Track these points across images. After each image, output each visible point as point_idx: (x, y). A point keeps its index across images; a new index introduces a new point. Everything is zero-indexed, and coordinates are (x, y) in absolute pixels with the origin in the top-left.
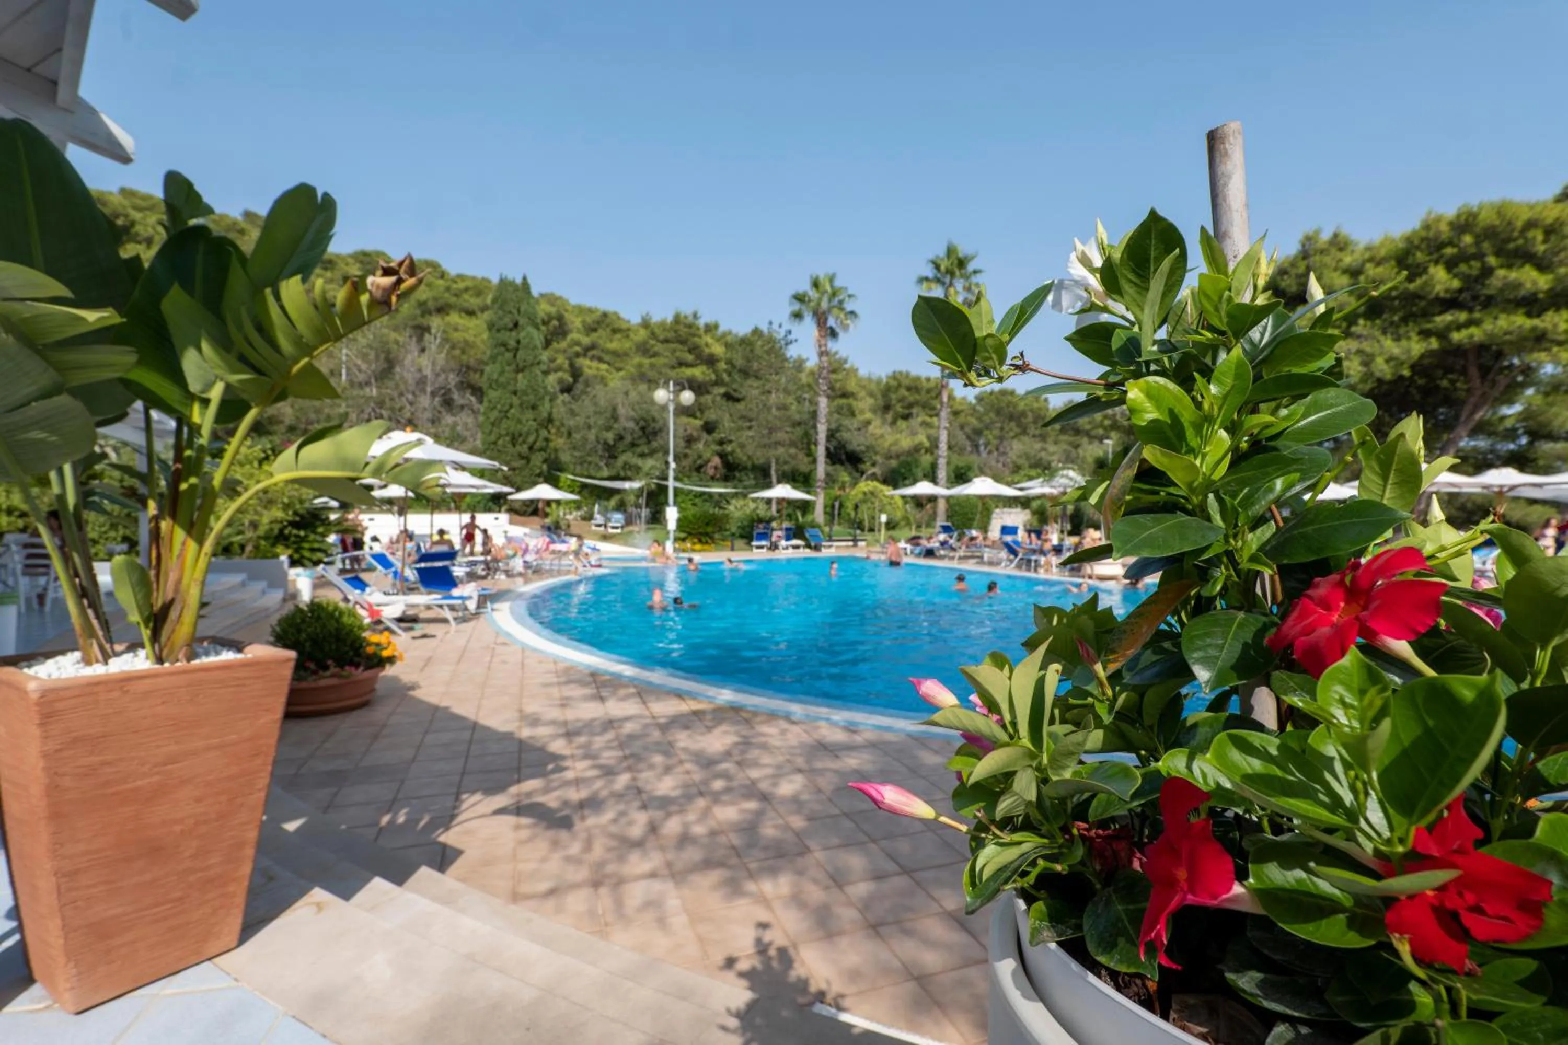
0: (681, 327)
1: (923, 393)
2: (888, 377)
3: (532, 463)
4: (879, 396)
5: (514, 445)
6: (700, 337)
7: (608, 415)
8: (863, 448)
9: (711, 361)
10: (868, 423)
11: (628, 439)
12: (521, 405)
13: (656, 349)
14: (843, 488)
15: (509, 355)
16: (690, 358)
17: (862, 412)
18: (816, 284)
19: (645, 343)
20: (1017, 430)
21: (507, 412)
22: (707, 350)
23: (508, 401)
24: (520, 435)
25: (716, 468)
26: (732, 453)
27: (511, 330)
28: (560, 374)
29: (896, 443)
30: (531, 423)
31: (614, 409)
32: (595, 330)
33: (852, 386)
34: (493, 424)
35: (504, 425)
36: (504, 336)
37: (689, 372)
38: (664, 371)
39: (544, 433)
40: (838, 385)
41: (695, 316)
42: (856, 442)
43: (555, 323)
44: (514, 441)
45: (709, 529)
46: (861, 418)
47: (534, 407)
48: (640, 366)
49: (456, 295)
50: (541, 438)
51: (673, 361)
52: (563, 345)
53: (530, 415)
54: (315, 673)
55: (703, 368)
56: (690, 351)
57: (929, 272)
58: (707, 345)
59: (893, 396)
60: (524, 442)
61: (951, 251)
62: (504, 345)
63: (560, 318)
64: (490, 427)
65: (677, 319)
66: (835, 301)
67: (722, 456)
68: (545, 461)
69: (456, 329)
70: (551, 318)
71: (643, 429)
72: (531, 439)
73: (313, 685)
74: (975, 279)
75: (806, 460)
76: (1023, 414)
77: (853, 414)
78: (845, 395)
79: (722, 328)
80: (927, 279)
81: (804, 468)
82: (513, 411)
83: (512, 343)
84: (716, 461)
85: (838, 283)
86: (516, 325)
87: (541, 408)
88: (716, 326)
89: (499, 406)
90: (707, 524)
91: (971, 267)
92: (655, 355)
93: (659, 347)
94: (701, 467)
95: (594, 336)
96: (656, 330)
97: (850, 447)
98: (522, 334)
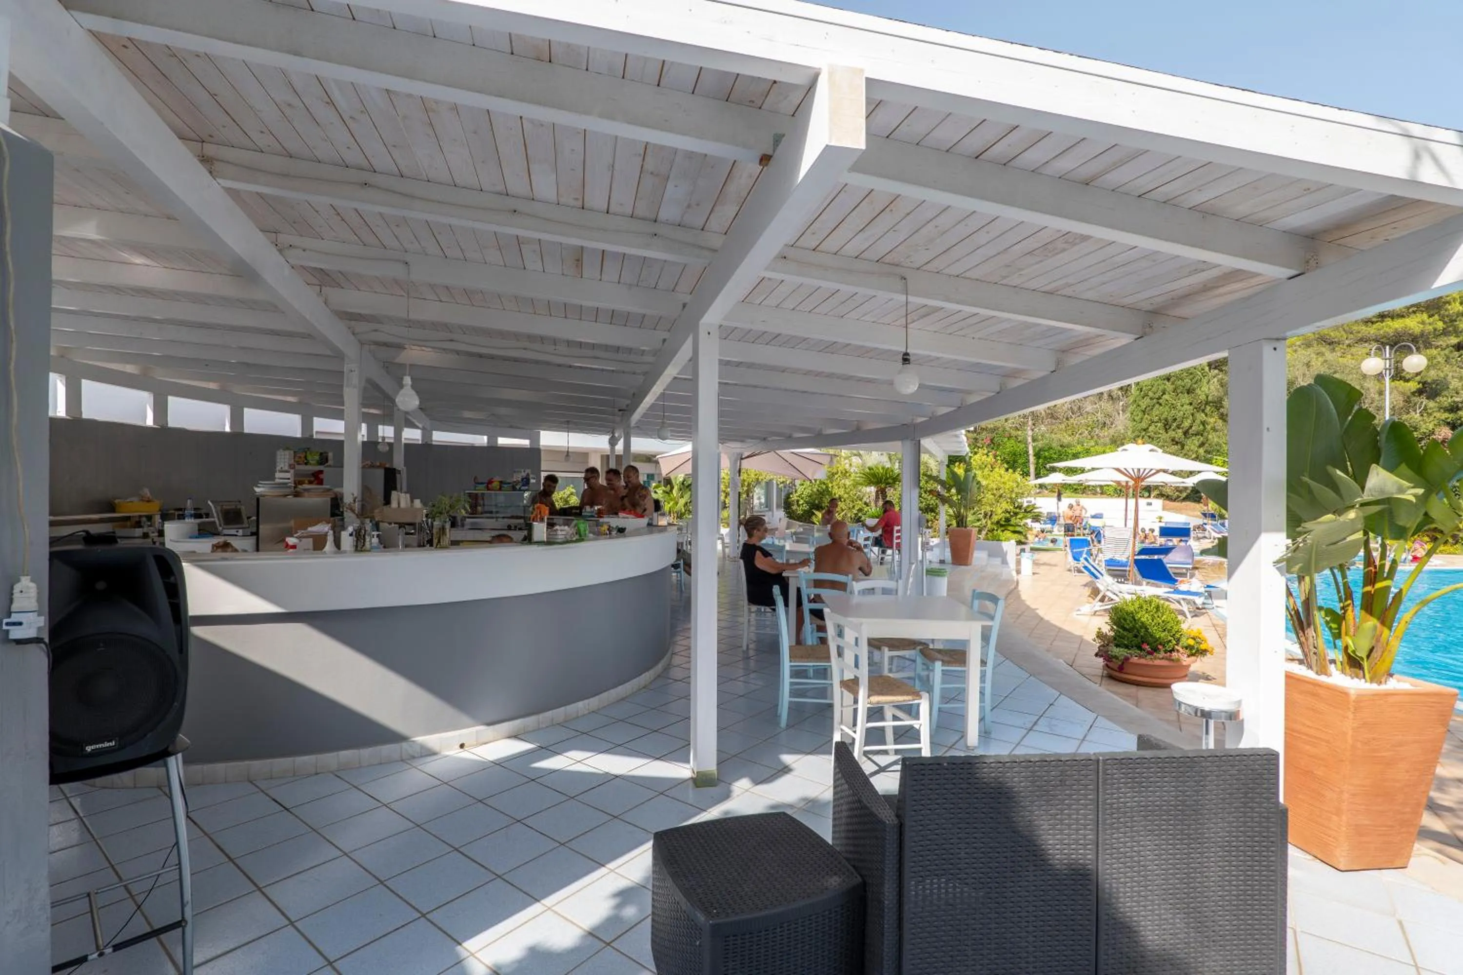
3: (1186, 447)
5: (1166, 431)
12: (1175, 390)
21: (1159, 398)
23: (1161, 388)
24: (1175, 420)
30: (1186, 407)
34: (1144, 412)
35: (1155, 412)
39: (1201, 416)
44: (1167, 426)
47: (1189, 392)
50: (1198, 422)
53: (1186, 399)
54: (1149, 653)
60: (1178, 427)
64: (1140, 414)
68: (1202, 445)
72: (1186, 424)
73: (1151, 663)
82: (1166, 397)
87: (1198, 391)
89: (1151, 394)
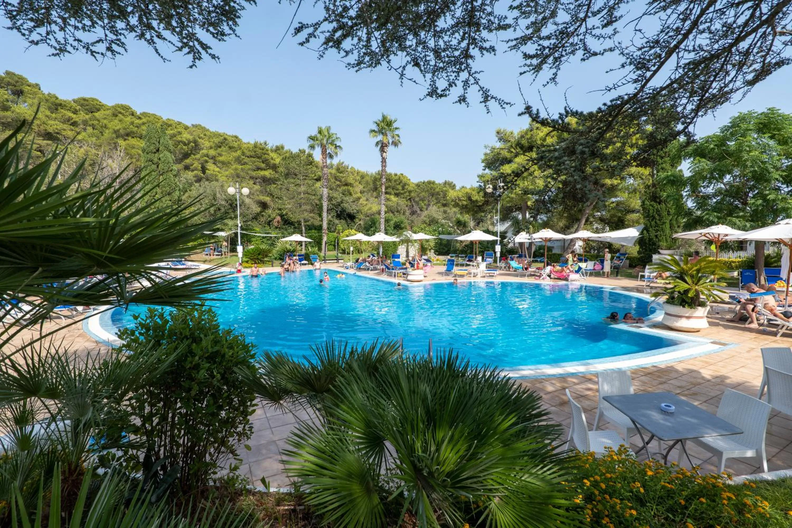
0: (257, 149)
1: (393, 182)
2: (376, 174)
4: (371, 183)
6: (268, 155)
7: (211, 198)
8: (355, 211)
9: (274, 167)
10: (359, 198)
11: (223, 210)
13: (245, 160)
14: (339, 233)
15: (154, 167)
16: (263, 165)
17: (356, 193)
18: (320, 132)
19: (239, 157)
20: (435, 201)
22: (272, 161)
25: (278, 222)
26: (287, 214)
27: (155, 153)
28: (196, 172)
29: (370, 209)
31: (215, 195)
32: (220, 147)
33: (350, 180)
36: (150, 156)
37: (262, 173)
38: (249, 172)
40: (343, 179)
41: (265, 143)
42: (351, 208)
43: (193, 144)
45: (260, 257)
46: (355, 196)
48: (236, 169)
49: (137, 127)
51: (254, 167)
52: (198, 156)
55: (271, 171)
56: (263, 162)
57: (375, 127)
58: (272, 159)
59: (378, 183)
61: (384, 118)
62: (151, 161)
63: (195, 142)
65: (255, 146)
66: (330, 141)
67: (282, 216)
69: (133, 148)
70: (189, 142)
71: (231, 205)
74: (397, 132)
75: (319, 219)
76: (438, 193)
77: (351, 194)
78: (346, 185)
79: (286, 148)
80: (374, 131)
81: (317, 223)
83: (156, 160)
84: (278, 218)
85: (332, 131)
86: (158, 150)
88: (283, 148)
90: (259, 254)
91: (395, 125)
92: (245, 164)
93: (246, 160)
94: (270, 221)
95: (219, 150)
96: (245, 151)
97: (348, 211)
98: (161, 156)
